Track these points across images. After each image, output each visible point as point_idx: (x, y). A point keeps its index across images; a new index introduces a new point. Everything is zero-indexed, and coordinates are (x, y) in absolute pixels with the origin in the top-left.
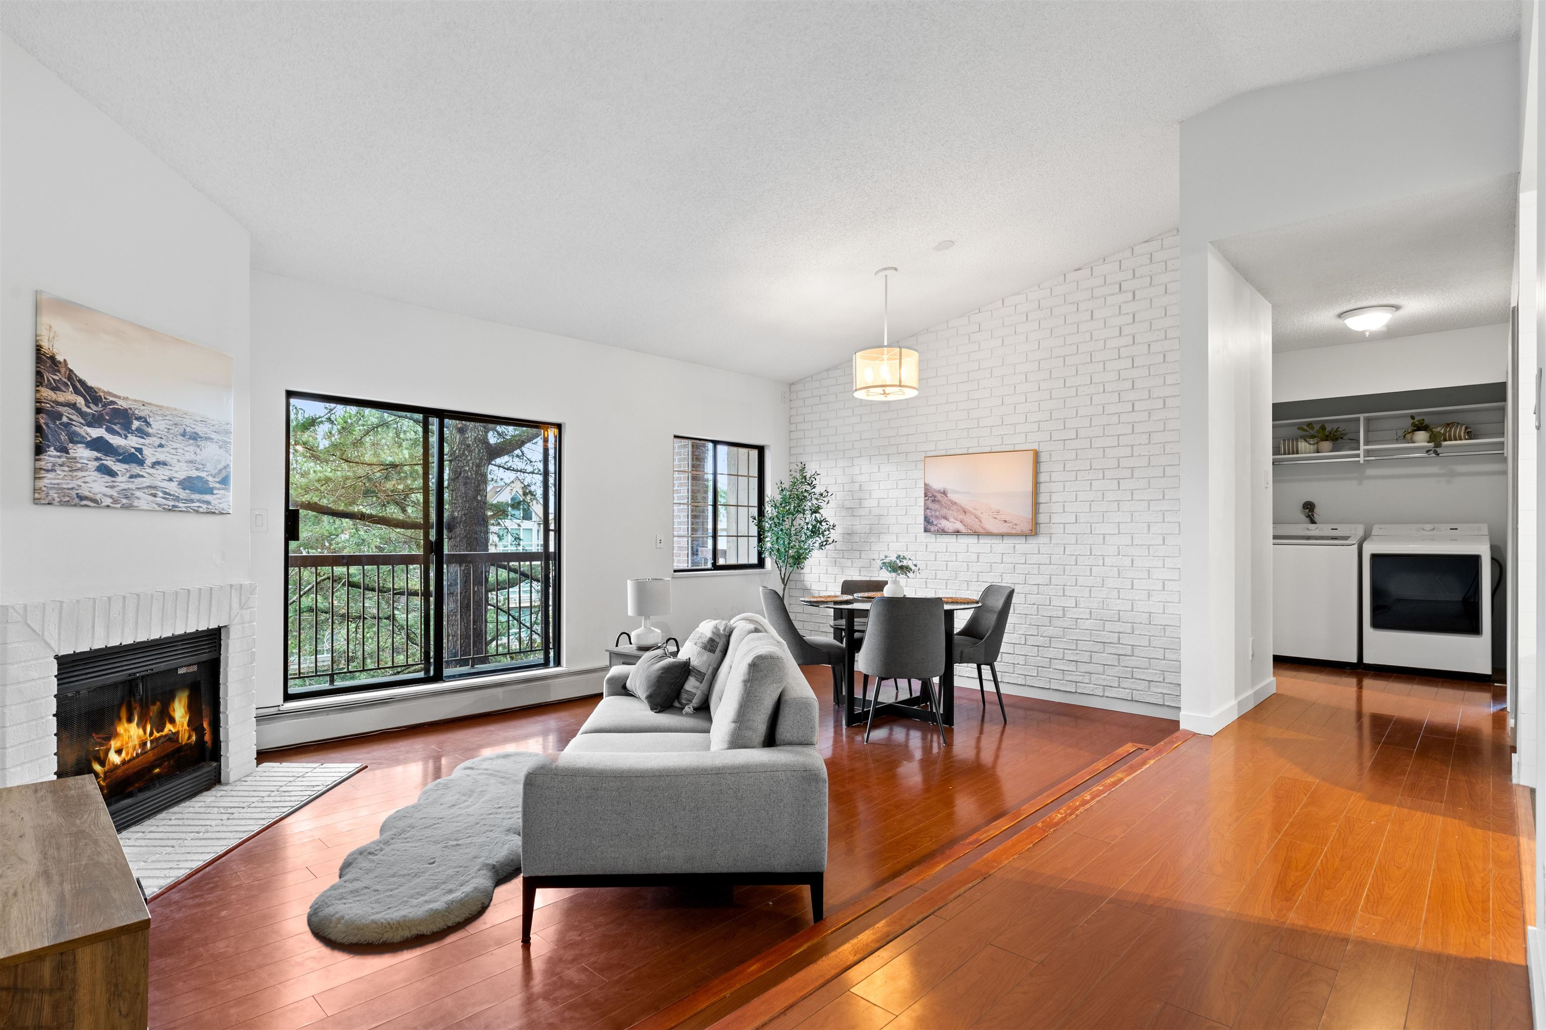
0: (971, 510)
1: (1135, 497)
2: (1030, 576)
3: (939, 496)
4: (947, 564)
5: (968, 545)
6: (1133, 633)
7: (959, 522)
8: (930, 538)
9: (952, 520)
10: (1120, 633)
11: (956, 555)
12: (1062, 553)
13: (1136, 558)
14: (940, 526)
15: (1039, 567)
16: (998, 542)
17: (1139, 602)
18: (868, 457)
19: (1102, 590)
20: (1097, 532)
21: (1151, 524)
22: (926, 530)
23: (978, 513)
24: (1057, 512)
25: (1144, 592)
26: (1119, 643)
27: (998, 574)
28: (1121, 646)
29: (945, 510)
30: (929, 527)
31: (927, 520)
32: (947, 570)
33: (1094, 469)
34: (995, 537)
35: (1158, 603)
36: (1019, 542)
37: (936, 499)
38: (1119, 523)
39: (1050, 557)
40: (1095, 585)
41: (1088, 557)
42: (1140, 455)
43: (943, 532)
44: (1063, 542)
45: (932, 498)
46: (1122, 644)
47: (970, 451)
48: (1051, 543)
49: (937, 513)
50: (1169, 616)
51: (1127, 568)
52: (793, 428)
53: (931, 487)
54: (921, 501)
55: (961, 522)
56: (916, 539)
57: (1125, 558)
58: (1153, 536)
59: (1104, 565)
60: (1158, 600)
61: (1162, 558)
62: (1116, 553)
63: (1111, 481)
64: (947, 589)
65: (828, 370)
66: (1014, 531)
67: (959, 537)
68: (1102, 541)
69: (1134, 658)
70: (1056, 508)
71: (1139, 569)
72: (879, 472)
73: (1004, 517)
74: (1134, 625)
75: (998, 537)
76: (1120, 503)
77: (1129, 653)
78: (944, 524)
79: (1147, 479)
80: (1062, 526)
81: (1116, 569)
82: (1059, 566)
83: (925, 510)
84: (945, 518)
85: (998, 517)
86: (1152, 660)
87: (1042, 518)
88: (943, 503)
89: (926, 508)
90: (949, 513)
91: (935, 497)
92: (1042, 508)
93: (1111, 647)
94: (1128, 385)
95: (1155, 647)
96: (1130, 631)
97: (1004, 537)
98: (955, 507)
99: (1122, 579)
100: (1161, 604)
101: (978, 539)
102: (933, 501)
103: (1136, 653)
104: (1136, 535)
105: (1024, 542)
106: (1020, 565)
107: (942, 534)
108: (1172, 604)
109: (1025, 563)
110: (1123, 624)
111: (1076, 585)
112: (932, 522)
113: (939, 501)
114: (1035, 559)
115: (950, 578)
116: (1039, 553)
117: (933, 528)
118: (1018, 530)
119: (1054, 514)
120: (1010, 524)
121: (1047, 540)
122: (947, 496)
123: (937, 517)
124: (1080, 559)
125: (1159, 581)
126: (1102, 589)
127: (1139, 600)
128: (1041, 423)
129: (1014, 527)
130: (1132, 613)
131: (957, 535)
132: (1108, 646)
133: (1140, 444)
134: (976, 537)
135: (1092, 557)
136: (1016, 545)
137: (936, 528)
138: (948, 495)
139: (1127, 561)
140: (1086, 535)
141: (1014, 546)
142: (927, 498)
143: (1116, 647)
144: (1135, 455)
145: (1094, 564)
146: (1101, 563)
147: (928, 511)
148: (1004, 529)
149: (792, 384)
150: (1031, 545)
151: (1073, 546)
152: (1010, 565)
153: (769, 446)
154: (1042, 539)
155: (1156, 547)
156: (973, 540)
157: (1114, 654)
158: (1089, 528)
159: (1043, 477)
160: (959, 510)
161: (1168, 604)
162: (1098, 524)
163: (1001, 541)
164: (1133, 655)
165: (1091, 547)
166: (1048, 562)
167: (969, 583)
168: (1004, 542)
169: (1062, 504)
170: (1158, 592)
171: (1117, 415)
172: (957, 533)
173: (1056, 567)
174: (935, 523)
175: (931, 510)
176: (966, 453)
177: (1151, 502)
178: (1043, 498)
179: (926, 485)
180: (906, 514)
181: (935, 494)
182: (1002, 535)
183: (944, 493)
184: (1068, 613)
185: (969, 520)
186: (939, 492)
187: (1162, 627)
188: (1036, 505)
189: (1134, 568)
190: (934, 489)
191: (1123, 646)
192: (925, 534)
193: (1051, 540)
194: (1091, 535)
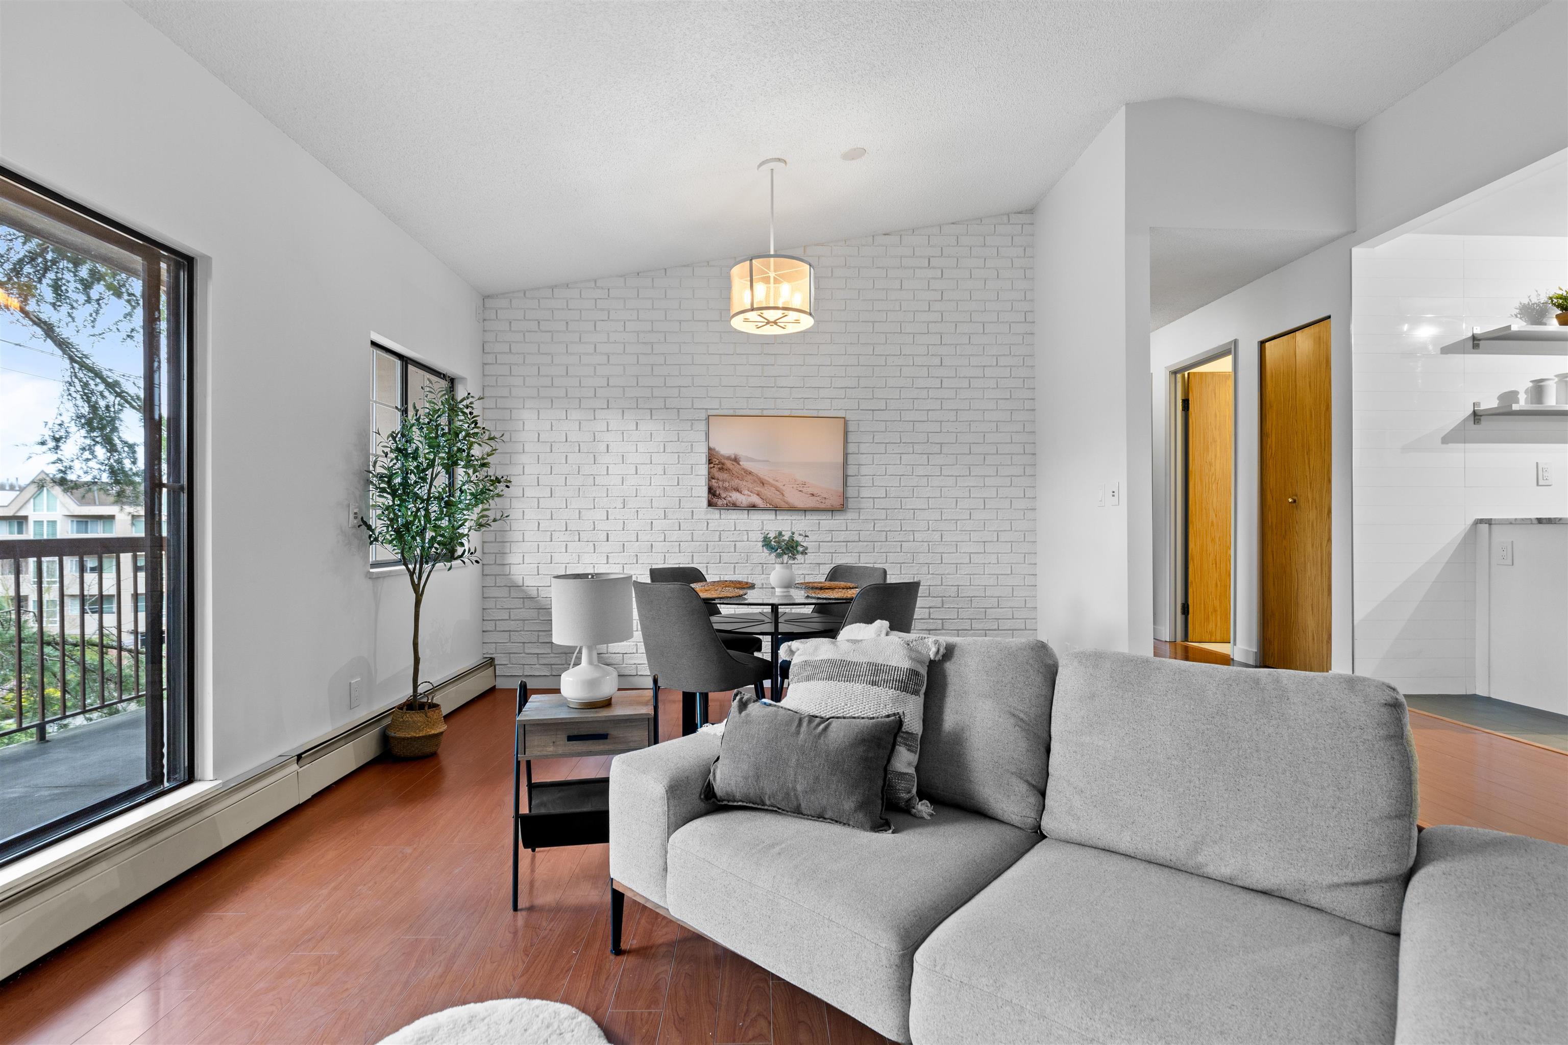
0: (771, 481)
1: (944, 473)
2: (838, 554)
3: (729, 464)
4: (735, 545)
5: (762, 522)
6: (943, 607)
7: (755, 495)
8: (714, 514)
9: (746, 492)
10: (930, 608)
11: (748, 534)
12: (872, 529)
13: (945, 532)
14: (729, 499)
15: (847, 545)
16: (799, 518)
17: (948, 576)
18: (621, 411)
19: (912, 566)
20: (908, 507)
21: (958, 499)
22: (710, 504)
23: (779, 485)
24: (866, 485)
25: (953, 565)
26: (929, 618)
28: (932, 621)
29: (737, 481)
30: (715, 500)
31: (711, 491)
32: (735, 552)
33: (903, 443)
34: (797, 512)
35: (965, 576)
36: (824, 517)
37: (725, 467)
38: (929, 497)
39: (859, 533)
41: (899, 533)
42: (948, 432)
43: (734, 506)
44: (873, 518)
45: (719, 466)
46: (932, 619)
47: (765, 413)
48: (859, 519)
49: (726, 484)
50: (976, 587)
51: (937, 543)
52: (490, 359)
53: (717, 452)
54: (703, 470)
55: (758, 495)
56: (693, 515)
57: (935, 533)
58: (961, 511)
60: (965, 573)
61: (969, 532)
62: (926, 528)
63: (921, 455)
64: (735, 574)
65: (553, 288)
66: (823, 506)
67: (751, 512)
68: (912, 516)
69: (944, 631)
70: (866, 481)
71: (948, 543)
72: (637, 430)
73: (810, 490)
74: (944, 598)
75: (800, 513)
76: (930, 478)
77: (940, 627)
78: (735, 496)
79: (955, 456)
80: (871, 500)
81: (926, 544)
82: (868, 543)
83: (709, 480)
84: (737, 490)
85: (804, 490)
86: (960, 632)
87: (851, 492)
88: (734, 472)
89: (711, 477)
90: (742, 484)
91: (723, 464)
92: (851, 481)
93: (922, 623)
94: (937, 361)
95: (962, 619)
96: (940, 605)
97: (807, 513)
98: (749, 477)
99: (932, 554)
100: (969, 576)
101: (776, 515)
102: (721, 469)
103: (947, 626)
104: (946, 510)
105: (831, 518)
106: (825, 544)
107: (728, 510)
108: (977, 576)
109: (832, 541)
110: (934, 599)
111: (886, 562)
112: (719, 494)
113: (728, 470)
114: (842, 536)
115: (740, 561)
116: (847, 530)
117: (720, 502)
118: (828, 504)
119: (863, 488)
120: (818, 498)
121: (855, 516)
122: (739, 464)
123: (726, 489)
124: (890, 535)
125: (966, 554)
127: (947, 574)
128: (847, 390)
129: (823, 501)
130: (942, 587)
131: (748, 510)
132: (920, 622)
133: (948, 421)
134: (774, 512)
135: (902, 532)
136: (821, 521)
137: (725, 502)
138: (740, 463)
139: (937, 537)
140: (896, 510)
141: (819, 523)
142: (712, 465)
143: (927, 623)
144: (943, 431)
145: (904, 540)
146: (912, 538)
147: (713, 480)
148: (811, 503)
149: (488, 297)
150: (838, 521)
151: (882, 521)
152: (814, 543)
153: (463, 379)
154: (850, 515)
155: (964, 522)
156: (770, 516)
157: (925, 630)
158: (900, 503)
159: (852, 448)
160: (755, 481)
161: (975, 576)
162: (907, 499)
163: (803, 517)
164: (943, 629)
165: (901, 522)
166: (857, 539)
167: (764, 565)
168: (807, 518)
169: (871, 477)
170: (966, 565)
171: (926, 390)
172: (753, 507)
173: (865, 544)
174: (723, 495)
175: (718, 479)
176: (760, 414)
177: (958, 478)
178: (851, 470)
179: (709, 449)
180: (678, 485)
181: (723, 461)
182: (805, 511)
183: (736, 460)
185: (768, 492)
186: (729, 458)
187: (970, 599)
188: (845, 477)
189: (943, 543)
190: (722, 455)
191: (935, 621)
192: (710, 509)
193: (859, 515)
194: (901, 510)
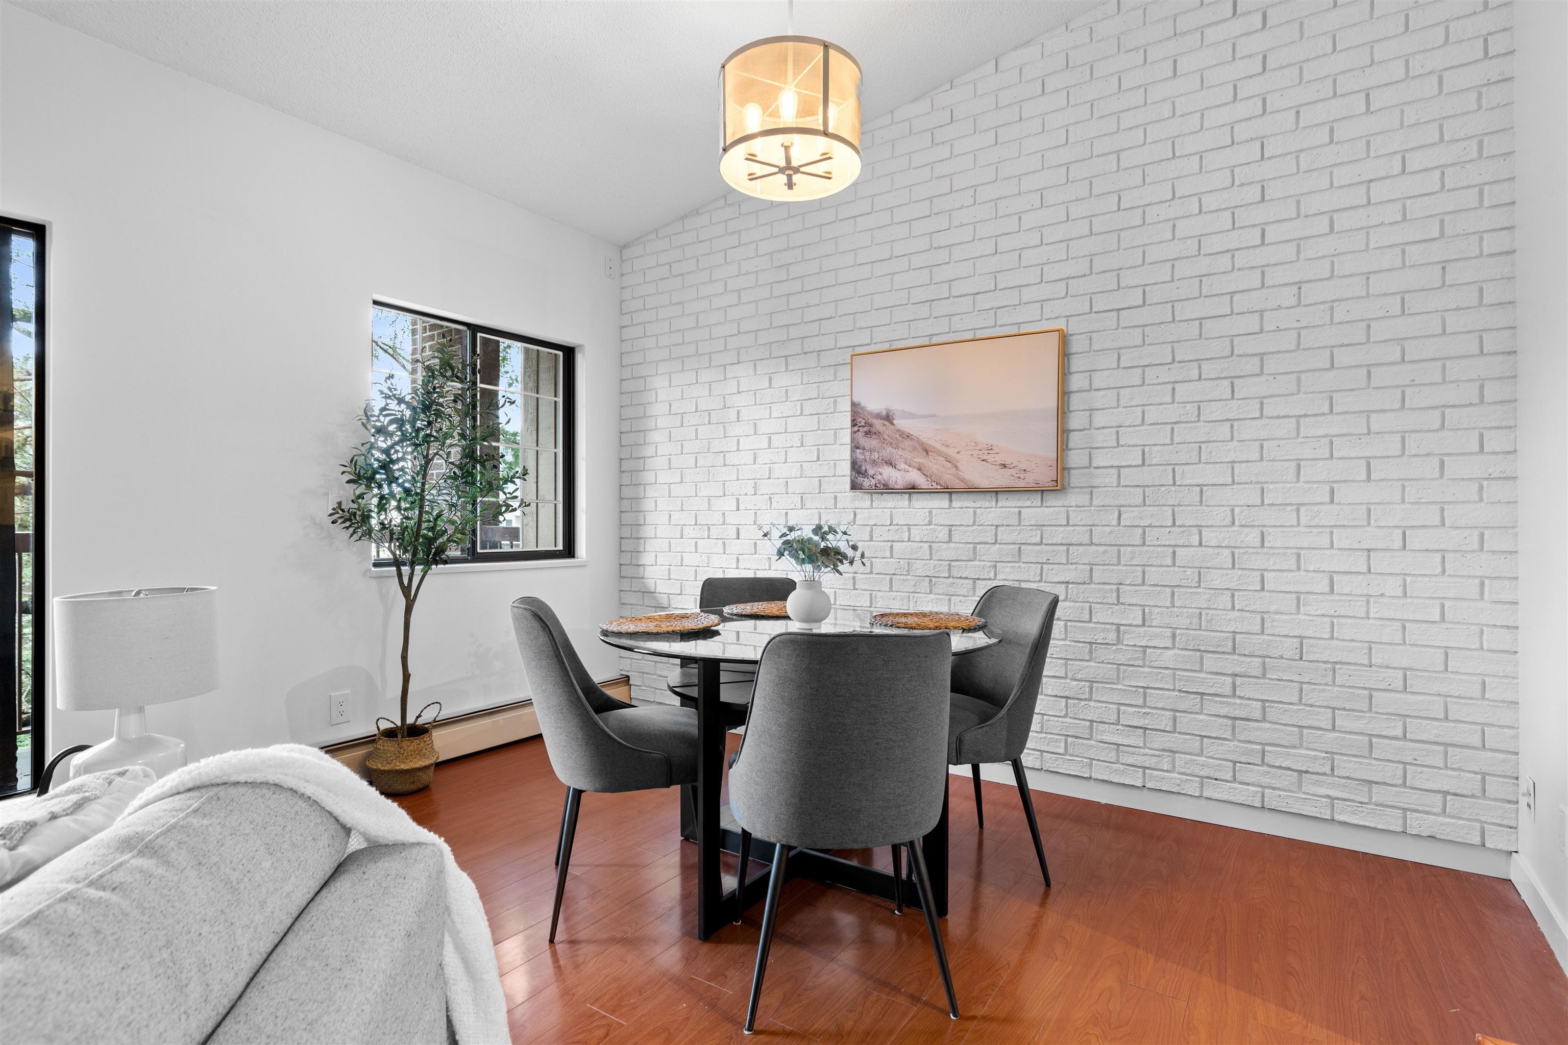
0: (939, 446)
1: (1268, 411)
2: (1051, 566)
3: (878, 424)
4: (892, 547)
5: (930, 512)
6: (1264, 676)
7: (915, 470)
8: (862, 500)
9: (902, 466)
10: (1237, 675)
11: (909, 530)
12: (1115, 522)
13: (1270, 530)
14: (879, 477)
15: (1068, 550)
16: (987, 504)
17: (1277, 617)
18: (752, 363)
19: (1197, 593)
20: (1188, 482)
21: (1302, 463)
22: (854, 486)
23: (951, 452)
24: (1104, 445)
25: (1288, 596)
26: (1234, 695)
27: (989, 564)
28: (1238, 701)
29: (889, 449)
30: (860, 479)
31: (856, 468)
32: (891, 557)
33: (1179, 362)
34: (982, 495)
35: (1320, 619)
36: (1028, 503)
37: (873, 430)
38: (1233, 462)
39: (1091, 530)
40: (1184, 583)
41: (1168, 530)
42: (1278, 329)
43: (886, 489)
44: (1117, 502)
45: (866, 429)
46: (1240, 697)
47: (935, 340)
48: (1091, 505)
49: (875, 455)
50: (1346, 644)
51: (1250, 550)
52: (626, 321)
53: (863, 409)
54: (846, 437)
55: (919, 469)
56: (836, 503)
57: (1246, 530)
58: (1308, 486)
59: (1201, 545)
60: (1319, 612)
61: (1328, 530)
62: (1228, 521)
63: (1216, 382)
64: (891, 590)
65: (683, 217)
66: (1021, 484)
67: (915, 497)
68: (1198, 499)
69: (1267, 725)
70: (1104, 438)
71: (1277, 551)
72: (770, 387)
73: (1000, 459)
74: (1267, 660)
75: (988, 496)
76: (1236, 423)
77: (1257, 714)
78: (887, 473)
79: (1294, 376)
80: (1114, 471)
81: (1227, 552)
82: (1108, 548)
83: (853, 451)
84: (890, 463)
85: (990, 458)
86: (1305, 731)
87: (1075, 459)
88: (886, 437)
89: (855, 447)
90: (896, 454)
91: (871, 425)
92: (1075, 439)
93: (1216, 702)
94: (1253, 193)
95: (1311, 706)
96: (1258, 672)
97: (1000, 496)
98: (907, 443)
99: (1240, 572)
100: (1328, 620)
101: (951, 501)
102: (868, 433)
103: (1272, 715)
104: (1271, 486)
105: (1039, 504)
106: (1030, 547)
107: (882, 493)
108: (1349, 621)
109: (1041, 543)
110: (1243, 659)
111: (1143, 583)
112: (866, 471)
113: (878, 434)
114: (1059, 535)
115: (898, 572)
116: (1068, 524)
117: (866, 483)
118: (1029, 480)
119: (1098, 451)
120: (1013, 471)
121: (1083, 499)
122: (892, 424)
123: (874, 463)
124: (1151, 534)
125: (1322, 575)
126: (1198, 590)
127: (1276, 613)
128: (1070, 281)
129: (1022, 476)
130: (1262, 637)
131: (910, 493)
132: (1211, 701)
133: (1279, 307)
134: (947, 496)
135: (1176, 529)
136: (1023, 510)
137: (873, 482)
138: (895, 422)
139: (1252, 537)
140: (1163, 489)
141: (1020, 513)
142: (856, 428)
143: (1228, 704)
144: (1266, 329)
145: (1181, 542)
146: (1195, 540)
147: (858, 451)
148: (1001, 479)
149: (625, 246)
150: (1052, 509)
151: (1135, 509)
152: (1011, 546)
153: (581, 346)
154: (1073, 498)
155: (1316, 508)
156: (940, 502)
157: (1225, 717)
158: (1171, 475)
159: (1076, 382)
160: (915, 449)
161: (1343, 620)
162: (1186, 467)
163: (994, 503)
164: (1264, 720)
165: (1173, 511)
166: (1086, 540)
167: (934, 579)
168: (1000, 504)
169: (1114, 430)
170: (1321, 597)
171: (1229, 255)
172: (912, 489)
173: (1102, 549)
174: (871, 472)
175: (864, 449)
176: (928, 343)
177: (1302, 420)
178: (1076, 421)
179: (854, 405)
180: (818, 459)
181: (870, 421)
182: (996, 492)
183: (888, 418)
184: (1127, 636)
185: (934, 465)
186: (878, 416)
187: (1329, 666)
188: (1063, 433)
189: (1265, 550)
190: (870, 413)
191: (1245, 702)
192: (852, 494)
193: (1091, 499)
194: (1173, 488)
